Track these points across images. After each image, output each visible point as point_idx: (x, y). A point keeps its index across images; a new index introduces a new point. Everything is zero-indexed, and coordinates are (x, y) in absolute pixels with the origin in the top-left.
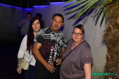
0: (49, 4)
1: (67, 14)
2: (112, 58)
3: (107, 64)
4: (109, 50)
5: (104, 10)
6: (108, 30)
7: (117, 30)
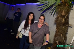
0: (25, 4)
1: (38, 8)
2: (58, 31)
3: (56, 34)
4: (57, 28)
5: (56, 8)
6: (57, 18)
7: (61, 18)
